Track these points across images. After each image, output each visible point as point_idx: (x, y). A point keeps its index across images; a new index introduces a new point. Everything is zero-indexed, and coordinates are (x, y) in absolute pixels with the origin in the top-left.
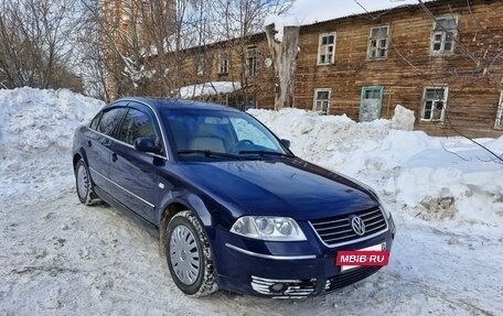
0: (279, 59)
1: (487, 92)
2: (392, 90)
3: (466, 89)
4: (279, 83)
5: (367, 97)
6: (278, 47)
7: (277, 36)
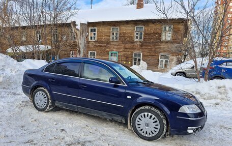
0: (79, 37)
1: (155, 55)
2: (121, 54)
3: (148, 54)
4: (79, 48)
5: (112, 56)
6: (78, 32)
7: (77, 27)
